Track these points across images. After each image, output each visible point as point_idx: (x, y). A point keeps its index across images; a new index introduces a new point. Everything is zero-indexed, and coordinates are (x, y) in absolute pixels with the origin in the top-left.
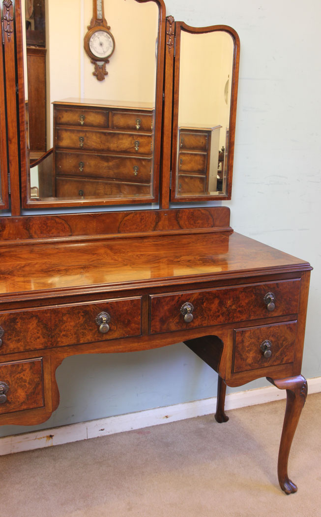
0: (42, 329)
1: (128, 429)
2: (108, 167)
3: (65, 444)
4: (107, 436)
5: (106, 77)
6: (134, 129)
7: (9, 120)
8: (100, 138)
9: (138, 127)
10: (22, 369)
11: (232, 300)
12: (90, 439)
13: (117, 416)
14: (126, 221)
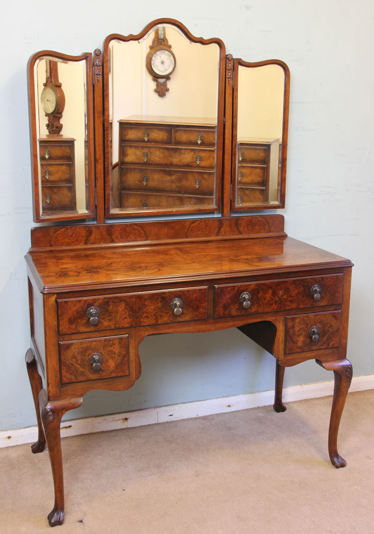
0: (128, 311)
1: (194, 416)
2: (171, 180)
3: (138, 427)
4: (175, 421)
5: (167, 93)
6: (196, 144)
7: (97, 144)
8: (163, 153)
9: (199, 142)
10: (112, 343)
11: (283, 291)
12: (160, 423)
13: (184, 403)
14: (193, 227)
